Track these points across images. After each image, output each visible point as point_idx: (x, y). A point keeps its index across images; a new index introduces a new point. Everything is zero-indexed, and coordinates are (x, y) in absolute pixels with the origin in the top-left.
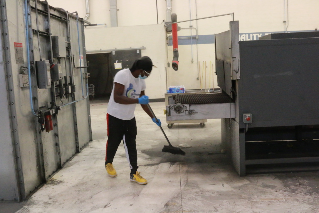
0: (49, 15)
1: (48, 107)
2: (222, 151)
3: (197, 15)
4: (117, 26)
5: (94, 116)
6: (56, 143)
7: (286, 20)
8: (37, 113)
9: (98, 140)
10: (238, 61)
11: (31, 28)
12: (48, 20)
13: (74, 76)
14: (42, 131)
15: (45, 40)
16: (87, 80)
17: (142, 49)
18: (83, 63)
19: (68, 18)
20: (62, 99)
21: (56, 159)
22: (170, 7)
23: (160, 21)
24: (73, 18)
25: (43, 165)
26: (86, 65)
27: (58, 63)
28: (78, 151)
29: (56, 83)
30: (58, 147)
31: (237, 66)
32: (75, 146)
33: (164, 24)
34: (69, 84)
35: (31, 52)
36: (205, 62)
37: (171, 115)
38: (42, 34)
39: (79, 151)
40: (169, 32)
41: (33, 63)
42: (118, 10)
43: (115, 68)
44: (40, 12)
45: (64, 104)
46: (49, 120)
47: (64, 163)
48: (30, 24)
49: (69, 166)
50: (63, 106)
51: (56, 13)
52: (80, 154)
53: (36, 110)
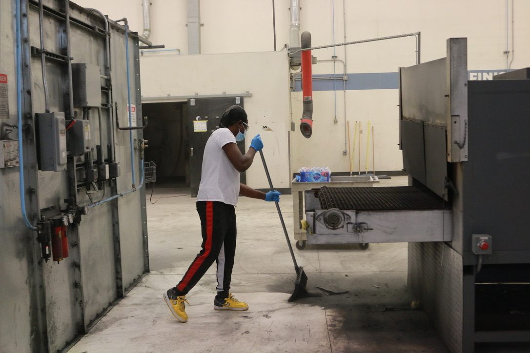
0: (68, 20)
1: (60, 208)
2: (413, 303)
3: (345, 37)
4: (200, 53)
5: (154, 219)
6: (75, 281)
7: (510, 50)
8: (35, 222)
9: (161, 271)
10: (464, 123)
11: (29, 45)
12: (65, 31)
13: (116, 145)
14: (44, 261)
15: (58, 71)
16: (143, 153)
17: (246, 96)
18: (135, 120)
19: (107, 30)
20: (90, 192)
21: (74, 314)
22: (297, 22)
23: (280, 46)
24: (118, 31)
25: (45, 332)
26: (142, 124)
27: (83, 119)
28: (120, 294)
29: (79, 160)
30: (78, 290)
31: (463, 132)
32: (115, 285)
33: (286, 52)
34: (105, 161)
35: (26, 94)
36: (358, 122)
37: (317, 232)
38: (52, 57)
39: (122, 294)
40: (294, 67)
41: (31, 117)
42: (202, 25)
43: (195, 131)
44: (48, 13)
45: (94, 201)
46: (60, 236)
47: (91, 322)
48: (25, 36)
49: (101, 330)
50: (92, 206)
51: (83, 18)
52: (124, 301)
53: (34, 216)
